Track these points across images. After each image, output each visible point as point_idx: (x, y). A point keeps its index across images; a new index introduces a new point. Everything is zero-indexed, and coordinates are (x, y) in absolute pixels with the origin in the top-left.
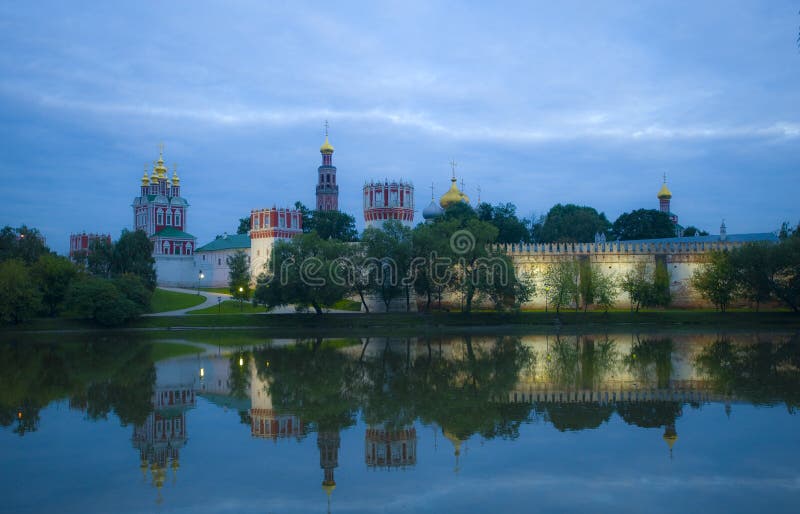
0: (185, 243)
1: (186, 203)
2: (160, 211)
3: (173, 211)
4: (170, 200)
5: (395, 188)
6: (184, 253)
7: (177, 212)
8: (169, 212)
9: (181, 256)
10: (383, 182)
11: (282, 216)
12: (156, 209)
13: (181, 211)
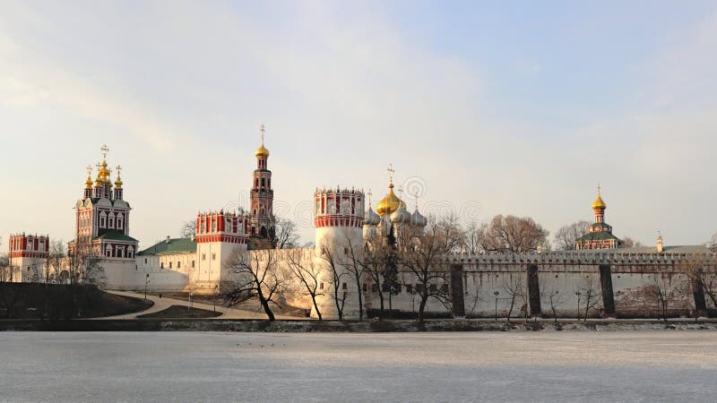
0: (127, 246)
1: (128, 206)
2: (103, 214)
3: (116, 214)
4: (113, 204)
5: (346, 195)
6: (126, 256)
7: (120, 216)
8: (112, 215)
9: (123, 258)
10: (334, 189)
11: (229, 220)
12: (100, 212)
13: (124, 214)
